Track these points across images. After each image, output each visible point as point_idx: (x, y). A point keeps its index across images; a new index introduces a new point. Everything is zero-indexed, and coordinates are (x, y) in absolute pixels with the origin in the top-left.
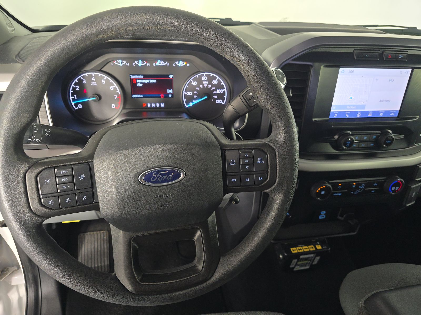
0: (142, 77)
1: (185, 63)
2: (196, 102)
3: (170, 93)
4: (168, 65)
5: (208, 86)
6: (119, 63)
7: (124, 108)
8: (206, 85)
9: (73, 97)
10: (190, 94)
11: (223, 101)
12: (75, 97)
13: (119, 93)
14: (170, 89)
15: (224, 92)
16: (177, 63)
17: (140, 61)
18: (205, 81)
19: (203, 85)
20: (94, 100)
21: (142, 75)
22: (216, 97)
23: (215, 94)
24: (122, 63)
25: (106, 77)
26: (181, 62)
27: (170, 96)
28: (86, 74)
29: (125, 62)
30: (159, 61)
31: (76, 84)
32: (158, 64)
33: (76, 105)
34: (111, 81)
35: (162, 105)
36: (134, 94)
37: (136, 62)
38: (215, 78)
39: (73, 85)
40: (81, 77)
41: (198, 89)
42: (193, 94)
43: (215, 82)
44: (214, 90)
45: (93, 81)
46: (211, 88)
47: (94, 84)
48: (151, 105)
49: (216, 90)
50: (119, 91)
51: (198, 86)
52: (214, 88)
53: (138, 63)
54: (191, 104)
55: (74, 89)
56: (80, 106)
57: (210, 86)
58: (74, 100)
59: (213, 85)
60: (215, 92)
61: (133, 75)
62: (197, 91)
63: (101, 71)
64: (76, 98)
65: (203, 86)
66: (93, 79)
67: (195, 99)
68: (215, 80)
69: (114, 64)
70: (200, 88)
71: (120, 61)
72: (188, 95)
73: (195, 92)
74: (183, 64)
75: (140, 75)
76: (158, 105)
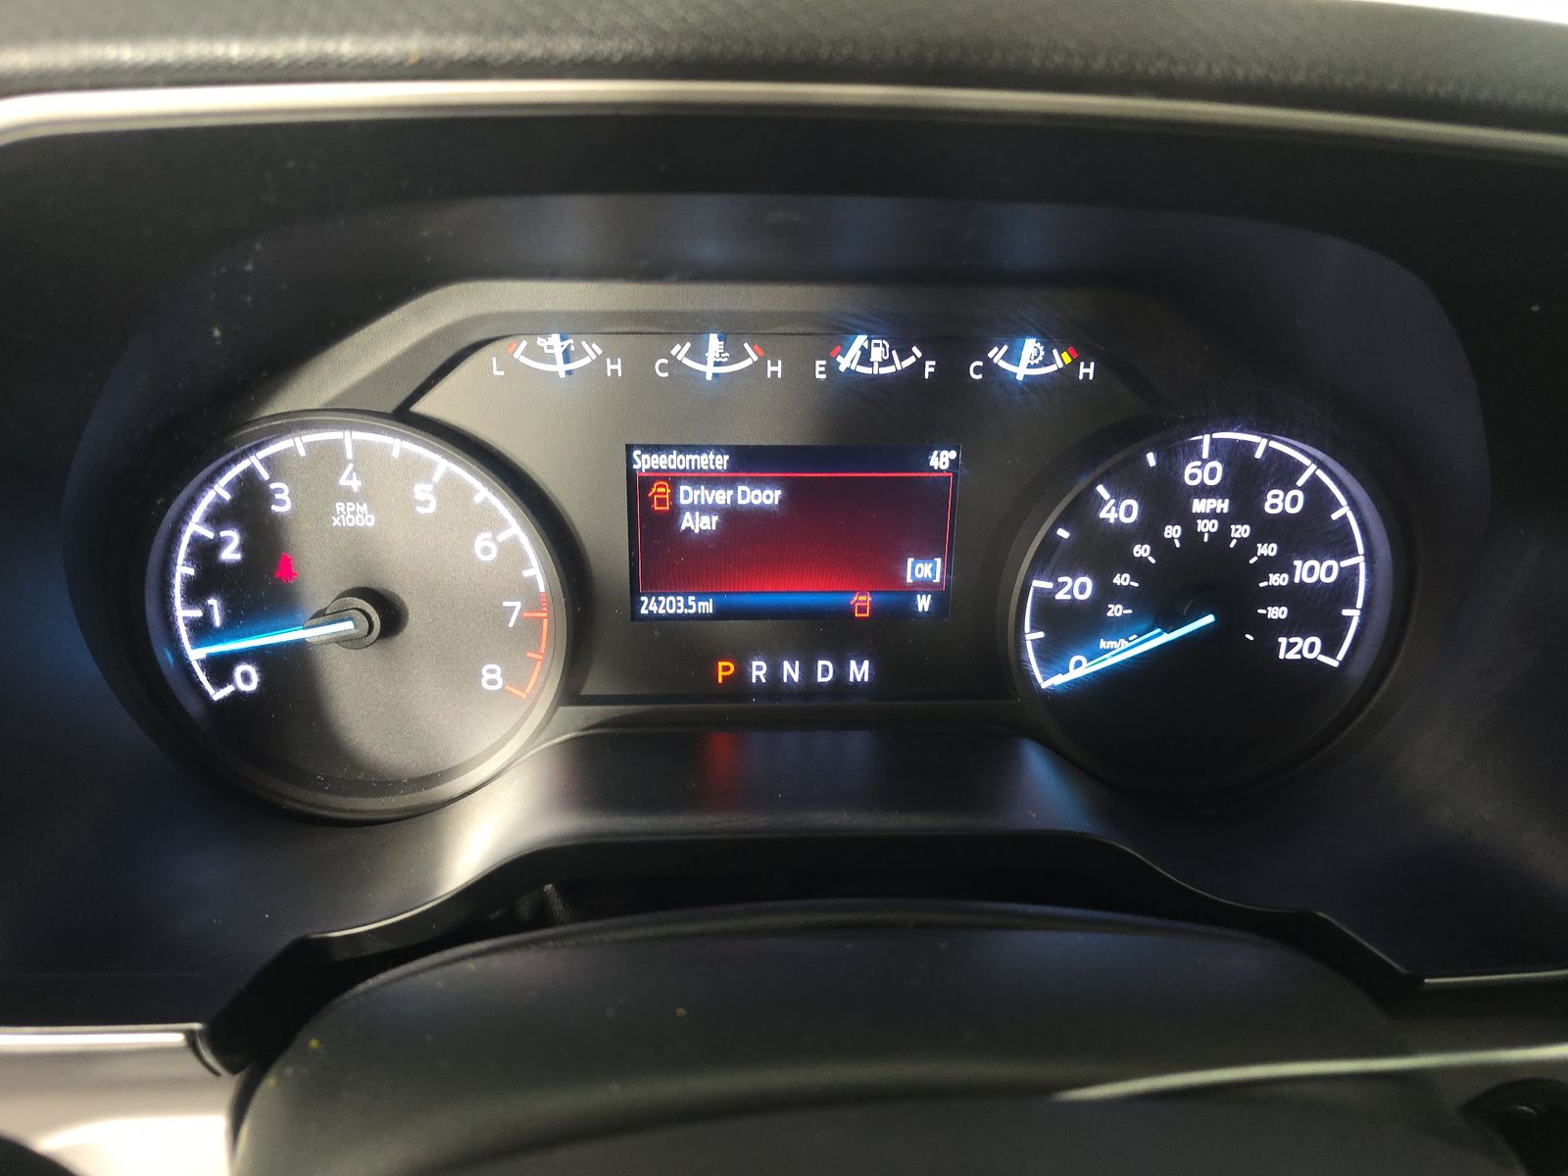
0: (721, 462)
1: (1062, 359)
2: (1118, 651)
3: (924, 586)
4: (929, 367)
5: (1223, 534)
6: (551, 360)
7: (570, 694)
8: (1207, 527)
9: (198, 613)
10: (1077, 588)
11: (1330, 649)
12: (208, 611)
13: (542, 588)
14: (923, 555)
15: (1349, 576)
16: (996, 355)
17: (714, 344)
18: (1204, 491)
19: (1188, 521)
20: (345, 641)
21: (719, 449)
22: (1278, 613)
23: (1276, 596)
24: (567, 359)
25: (445, 465)
26: (1031, 347)
27: (924, 603)
28: (297, 444)
29: (593, 350)
30: (861, 340)
31: (218, 517)
32: (847, 361)
33: (220, 669)
34: (484, 492)
35: (860, 671)
36: (657, 589)
37: (680, 351)
38: (1284, 473)
39: (196, 526)
40: (254, 461)
41: (1141, 551)
42: (1106, 592)
43: (1279, 502)
44: (1269, 565)
45: (347, 495)
46: (1247, 546)
47: (353, 516)
48: (775, 672)
49: (1282, 564)
50: (537, 569)
51: (1148, 529)
52: (1268, 550)
53: (698, 354)
54: (1079, 668)
55: (205, 552)
56: (247, 679)
57: (1241, 531)
58: (202, 630)
59: (1269, 528)
60: (1277, 580)
61: (651, 449)
62: (1137, 567)
63: (405, 417)
64: (217, 621)
65: (1190, 534)
66: (349, 480)
67: (1118, 629)
68: (1287, 485)
69: (509, 364)
70: (1161, 546)
71: (554, 343)
72: (1061, 596)
73: (1122, 580)
74: (1048, 360)
75: (699, 449)
76: (825, 671)
